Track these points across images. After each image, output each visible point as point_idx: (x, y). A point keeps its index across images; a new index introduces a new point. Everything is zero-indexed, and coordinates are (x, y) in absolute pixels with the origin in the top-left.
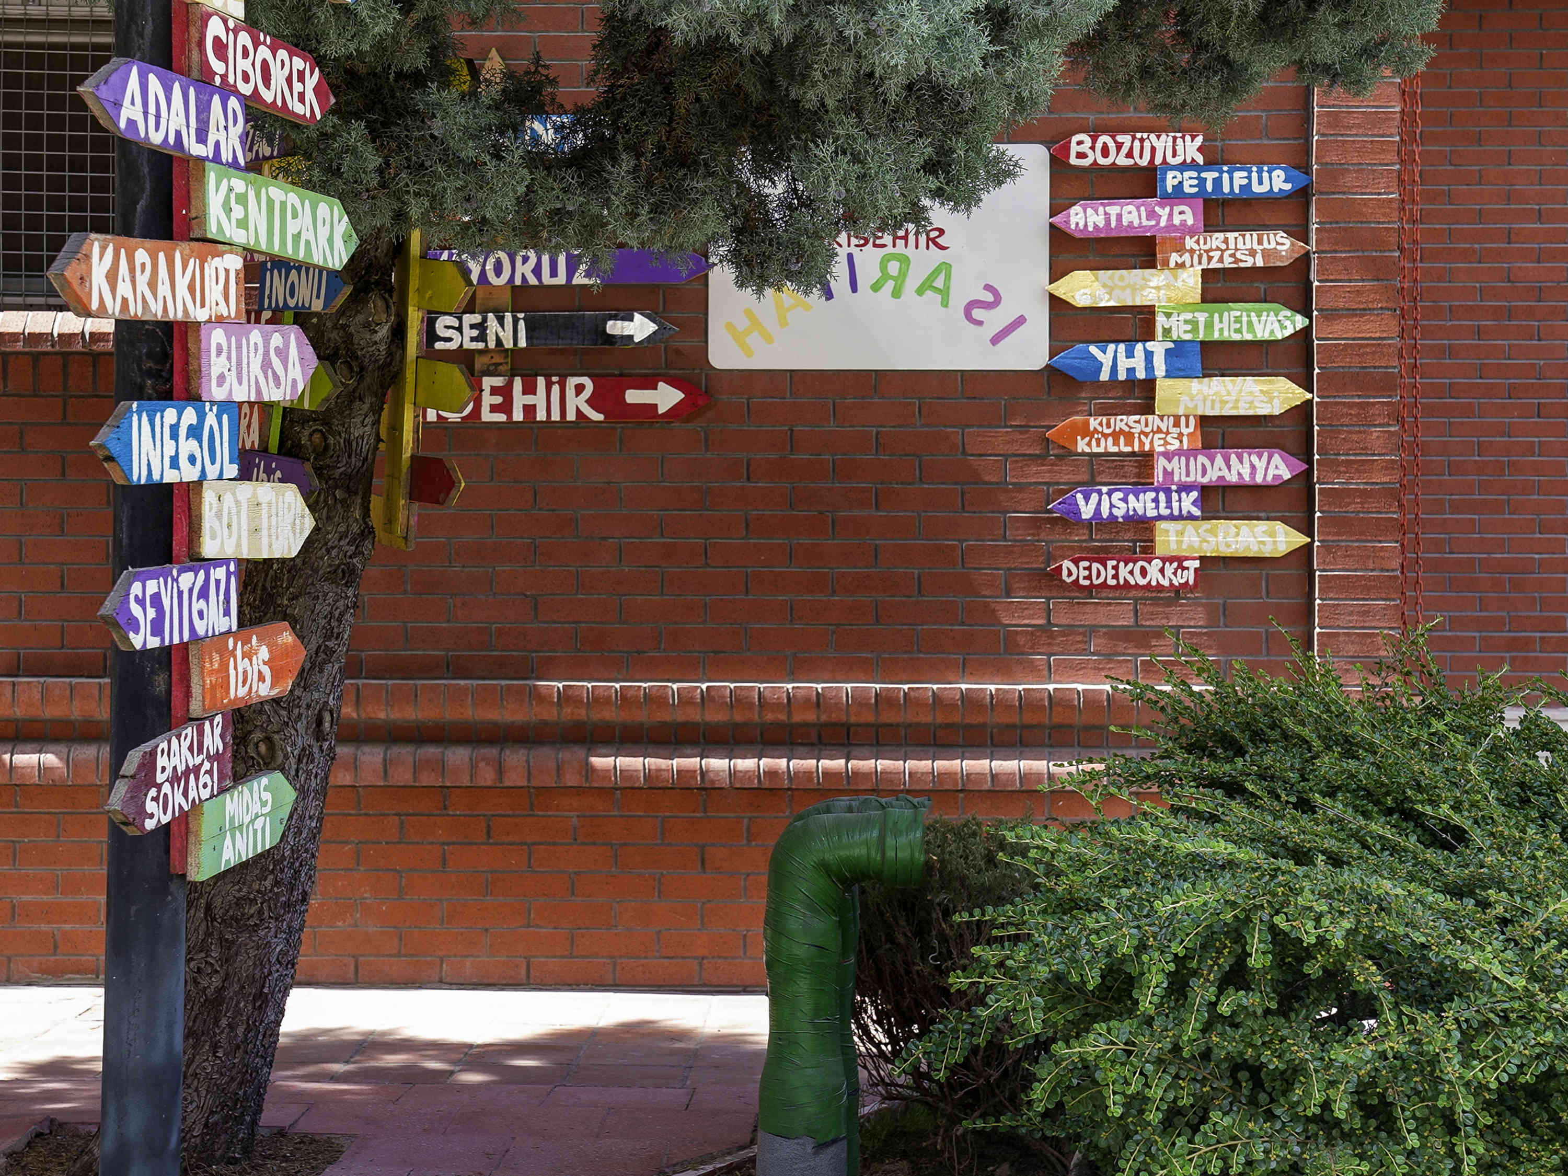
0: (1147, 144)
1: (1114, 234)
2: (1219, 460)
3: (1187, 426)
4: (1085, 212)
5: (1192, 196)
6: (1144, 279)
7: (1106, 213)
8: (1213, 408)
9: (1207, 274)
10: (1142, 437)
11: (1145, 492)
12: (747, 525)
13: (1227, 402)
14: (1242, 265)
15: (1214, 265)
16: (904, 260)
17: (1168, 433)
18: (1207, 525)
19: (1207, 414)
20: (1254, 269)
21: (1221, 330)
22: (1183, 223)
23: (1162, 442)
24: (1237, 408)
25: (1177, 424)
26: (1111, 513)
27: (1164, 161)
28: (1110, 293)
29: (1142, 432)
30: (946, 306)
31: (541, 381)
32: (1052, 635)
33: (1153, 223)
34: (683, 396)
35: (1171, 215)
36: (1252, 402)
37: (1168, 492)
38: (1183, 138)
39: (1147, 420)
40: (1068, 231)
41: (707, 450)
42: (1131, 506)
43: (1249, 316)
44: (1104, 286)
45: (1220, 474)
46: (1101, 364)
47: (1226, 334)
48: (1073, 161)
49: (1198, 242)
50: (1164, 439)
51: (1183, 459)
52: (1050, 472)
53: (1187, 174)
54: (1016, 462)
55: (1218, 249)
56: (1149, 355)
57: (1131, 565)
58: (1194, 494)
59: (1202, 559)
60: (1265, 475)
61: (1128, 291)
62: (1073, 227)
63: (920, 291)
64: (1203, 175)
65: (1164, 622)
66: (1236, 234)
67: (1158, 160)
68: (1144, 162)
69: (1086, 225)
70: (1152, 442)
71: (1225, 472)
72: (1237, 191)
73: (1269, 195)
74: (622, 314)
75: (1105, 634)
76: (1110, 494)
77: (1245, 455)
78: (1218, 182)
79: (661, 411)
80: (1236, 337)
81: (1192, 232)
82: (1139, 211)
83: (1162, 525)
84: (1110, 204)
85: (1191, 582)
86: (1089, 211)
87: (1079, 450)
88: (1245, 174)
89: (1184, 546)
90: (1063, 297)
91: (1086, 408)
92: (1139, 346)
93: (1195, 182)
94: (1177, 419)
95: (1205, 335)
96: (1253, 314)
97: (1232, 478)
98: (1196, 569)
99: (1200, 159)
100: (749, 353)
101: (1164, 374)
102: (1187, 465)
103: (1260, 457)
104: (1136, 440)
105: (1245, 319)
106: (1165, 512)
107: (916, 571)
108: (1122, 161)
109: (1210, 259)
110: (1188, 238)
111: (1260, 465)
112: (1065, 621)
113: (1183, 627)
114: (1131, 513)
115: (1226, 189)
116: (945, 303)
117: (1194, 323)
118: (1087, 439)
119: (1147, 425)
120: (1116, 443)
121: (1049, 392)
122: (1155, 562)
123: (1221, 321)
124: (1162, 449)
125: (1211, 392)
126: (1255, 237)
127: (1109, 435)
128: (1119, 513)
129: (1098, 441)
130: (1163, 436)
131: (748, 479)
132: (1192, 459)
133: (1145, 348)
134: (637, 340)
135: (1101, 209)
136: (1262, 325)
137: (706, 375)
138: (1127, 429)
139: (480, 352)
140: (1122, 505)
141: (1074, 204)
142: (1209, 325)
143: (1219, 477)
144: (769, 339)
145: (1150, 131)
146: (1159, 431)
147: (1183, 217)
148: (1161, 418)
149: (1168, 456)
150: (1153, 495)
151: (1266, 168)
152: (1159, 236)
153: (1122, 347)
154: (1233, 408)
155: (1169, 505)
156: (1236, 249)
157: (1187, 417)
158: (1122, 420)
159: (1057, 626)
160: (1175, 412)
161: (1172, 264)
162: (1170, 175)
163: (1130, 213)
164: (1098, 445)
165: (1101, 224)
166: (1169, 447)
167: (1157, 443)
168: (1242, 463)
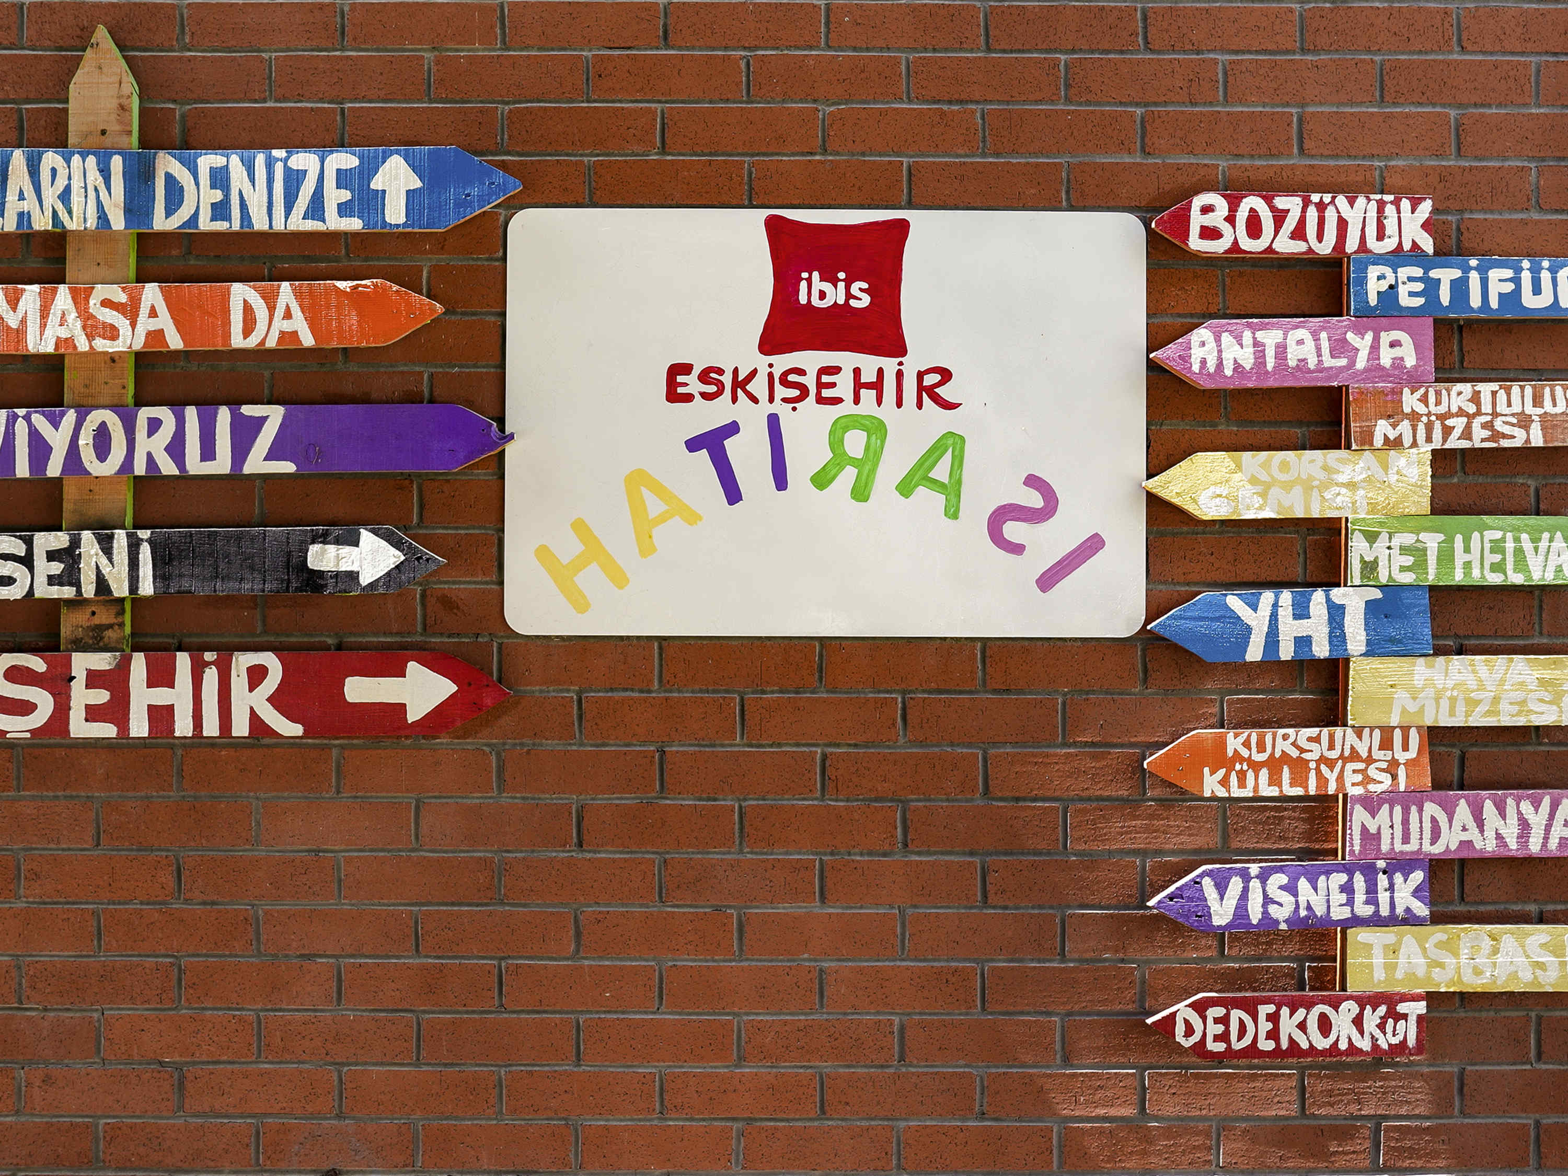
0: (1330, 214)
1: (1271, 383)
2: (1463, 811)
3: (1405, 748)
4: (1218, 340)
5: (1414, 312)
6: (1325, 468)
7: (1256, 344)
8: (1452, 713)
9: (1441, 459)
10: (1323, 767)
11: (1328, 873)
12: (578, 934)
13: (1478, 702)
14: (1505, 443)
15: (1454, 443)
16: (877, 429)
17: (1370, 760)
18: (1440, 933)
19: (1442, 724)
20: (1527, 452)
21: (1468, 565)
22: (1398, 362)
23: (1359, 778)
24: (1497, 713)
25: (1386, 744)
26: (1265, 913)
27: (1362, 245)
28: (1264, 495)
29: (1322, 760)
30: (955, 516)
31: (183, 661)
32: (1147, 1137)
33: (1343, 362)
34: (454, 688)
35: (1375, 348)
36: (1523, 702)
37: (1370, 872)
38: (1397, 203)
39: (1331, 737)
40: (1184, 375)
41: (501, 790)
42: (1302, 900)
43: (1517, 540)
44: (1253, 481)
45: (1465, 837)
46: (1249, 629)
47: (1476, 573)
48: (1195, 243)
49: (1424, 400)
50: (1363, 772)
51: (1398, 809)
52: (1147, 829)
53: (1404, 272)
54: (1084, 811)
55: (1461, 412)
56: (1336, 613)
57: (1301, 1013)
58: (1418, 876)
59: (1432, 998)
60: (1546, 838)
61: (1298, 490)
62: (1196, 368)
63: (905, 488)
64: (1434, 274)
65: (1354, 1109)
66: (1494, 386)
67: (1352, 245)
68: (1325, 248)
69: (1220, 365)
70: (1340, 778)
71: (1473, 834)
72: (1494, 303)
73: (1553, 315)
74: (336, 531)
75: (1245, 1131)
76: (1263, 877)
77: (1510, 801)
78: (1460, 288)
79: (412, 716)
80: (1495, 579)
81: (1414, 380)
82: (1317, 339)
83: (1359, 936)
84: (1263, 327)
85: (1411, 1042)
86: (1226, 338)
87: (1207, 794)
88: (1509, 273)
89: (1399, 974)
90: (1176, 501)
91: (1215, 710)
92: (1319, 596)
93: (1419, 287)
94: (1387, 733)
95: (1437, 575)
96: (1524, 536)
97: (1487, 845)
98: (1420, 1018)
99: (1427, 244)
100: (581, 604)
101: (1363, 649)
102: (1405, 822)
103: (1537, 806)
104: (1312, 775)
105: (1510, 545)
106: (1364, 910)
107: (896, 1019)
108: (1286, 245)
109: (1447, 431)
110: (1406, 391)
111: (1537, 820)
112: (1170, 1110)
113: (1386, 1117)
114: (1303, 913)
115: (1475, 301)
116: (952, 512)
117: (1419, 552)
118: (1222, 772)
119: (1331, 747)
120: (1275, 780)
121: (1145, 680)
122: (1345, 1006)
123: (1467, 550)
124: (1358, 791)
125: (1450, 683)
126: (1529, 391)
127: (1262, 765)
128: (1280, 913)
129: (1242, 776)
130: (1361, 766)
131: (580, 844)
132: (1414, 809)
133: (1328, 600)
134: (365, 580)
135: (1247, 336)
136: (1541, 558)
137: (500, 646)
138: (1294, 753)
139: (69, 602)
140: (1286, 898)
141: (1197, 326)
142: (1446, 557)
143: (1462, 843)
144: (619, 579)
145: (1335, 190)
146: (1354, 756)
147: (1397, 352)
148: (1359, 731)
149: (1371, 804)
150: (1343, 878)
151: (1546, 264)
152: (1354, 386)
153: (1286, 597)
154: (1489, 713)
155: (1372, 899)
156: (1495, 414)
157: (1405, 730)
158: (1285, 737)
159: (1156, 1118)
160: (1384, 722)
161: (1378, 441)
162: (1373, 272)
163: (1300, 342)
164: (1242, 784)
165: (1248, 362)
166: (1372, 787)
167: (1351, 778)
168: (1504, 818)
